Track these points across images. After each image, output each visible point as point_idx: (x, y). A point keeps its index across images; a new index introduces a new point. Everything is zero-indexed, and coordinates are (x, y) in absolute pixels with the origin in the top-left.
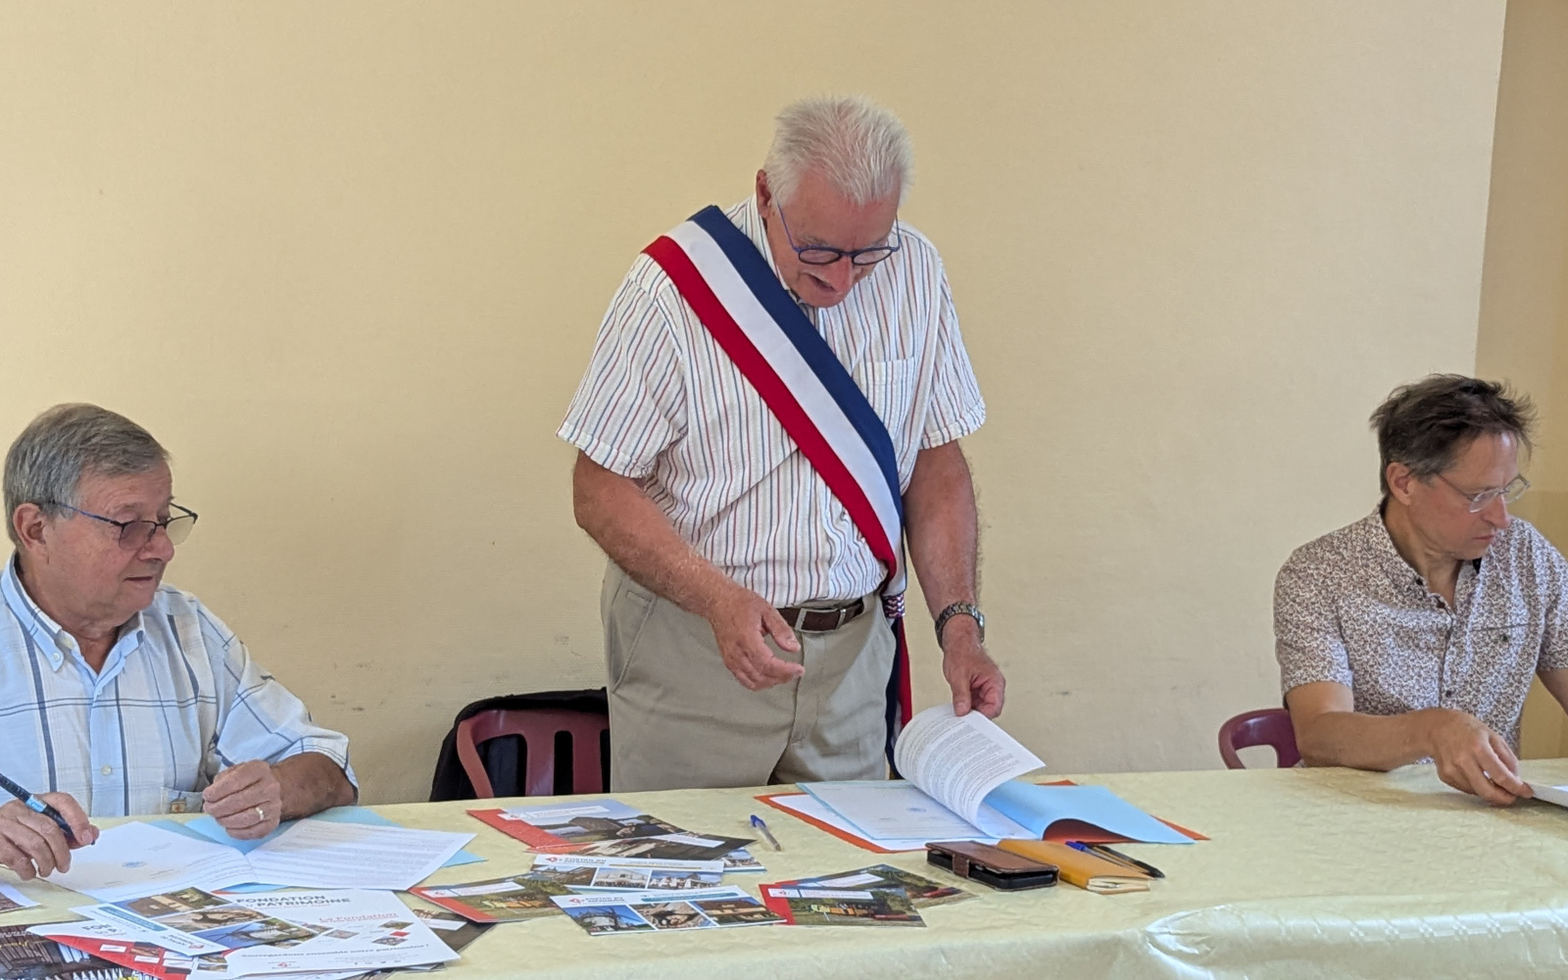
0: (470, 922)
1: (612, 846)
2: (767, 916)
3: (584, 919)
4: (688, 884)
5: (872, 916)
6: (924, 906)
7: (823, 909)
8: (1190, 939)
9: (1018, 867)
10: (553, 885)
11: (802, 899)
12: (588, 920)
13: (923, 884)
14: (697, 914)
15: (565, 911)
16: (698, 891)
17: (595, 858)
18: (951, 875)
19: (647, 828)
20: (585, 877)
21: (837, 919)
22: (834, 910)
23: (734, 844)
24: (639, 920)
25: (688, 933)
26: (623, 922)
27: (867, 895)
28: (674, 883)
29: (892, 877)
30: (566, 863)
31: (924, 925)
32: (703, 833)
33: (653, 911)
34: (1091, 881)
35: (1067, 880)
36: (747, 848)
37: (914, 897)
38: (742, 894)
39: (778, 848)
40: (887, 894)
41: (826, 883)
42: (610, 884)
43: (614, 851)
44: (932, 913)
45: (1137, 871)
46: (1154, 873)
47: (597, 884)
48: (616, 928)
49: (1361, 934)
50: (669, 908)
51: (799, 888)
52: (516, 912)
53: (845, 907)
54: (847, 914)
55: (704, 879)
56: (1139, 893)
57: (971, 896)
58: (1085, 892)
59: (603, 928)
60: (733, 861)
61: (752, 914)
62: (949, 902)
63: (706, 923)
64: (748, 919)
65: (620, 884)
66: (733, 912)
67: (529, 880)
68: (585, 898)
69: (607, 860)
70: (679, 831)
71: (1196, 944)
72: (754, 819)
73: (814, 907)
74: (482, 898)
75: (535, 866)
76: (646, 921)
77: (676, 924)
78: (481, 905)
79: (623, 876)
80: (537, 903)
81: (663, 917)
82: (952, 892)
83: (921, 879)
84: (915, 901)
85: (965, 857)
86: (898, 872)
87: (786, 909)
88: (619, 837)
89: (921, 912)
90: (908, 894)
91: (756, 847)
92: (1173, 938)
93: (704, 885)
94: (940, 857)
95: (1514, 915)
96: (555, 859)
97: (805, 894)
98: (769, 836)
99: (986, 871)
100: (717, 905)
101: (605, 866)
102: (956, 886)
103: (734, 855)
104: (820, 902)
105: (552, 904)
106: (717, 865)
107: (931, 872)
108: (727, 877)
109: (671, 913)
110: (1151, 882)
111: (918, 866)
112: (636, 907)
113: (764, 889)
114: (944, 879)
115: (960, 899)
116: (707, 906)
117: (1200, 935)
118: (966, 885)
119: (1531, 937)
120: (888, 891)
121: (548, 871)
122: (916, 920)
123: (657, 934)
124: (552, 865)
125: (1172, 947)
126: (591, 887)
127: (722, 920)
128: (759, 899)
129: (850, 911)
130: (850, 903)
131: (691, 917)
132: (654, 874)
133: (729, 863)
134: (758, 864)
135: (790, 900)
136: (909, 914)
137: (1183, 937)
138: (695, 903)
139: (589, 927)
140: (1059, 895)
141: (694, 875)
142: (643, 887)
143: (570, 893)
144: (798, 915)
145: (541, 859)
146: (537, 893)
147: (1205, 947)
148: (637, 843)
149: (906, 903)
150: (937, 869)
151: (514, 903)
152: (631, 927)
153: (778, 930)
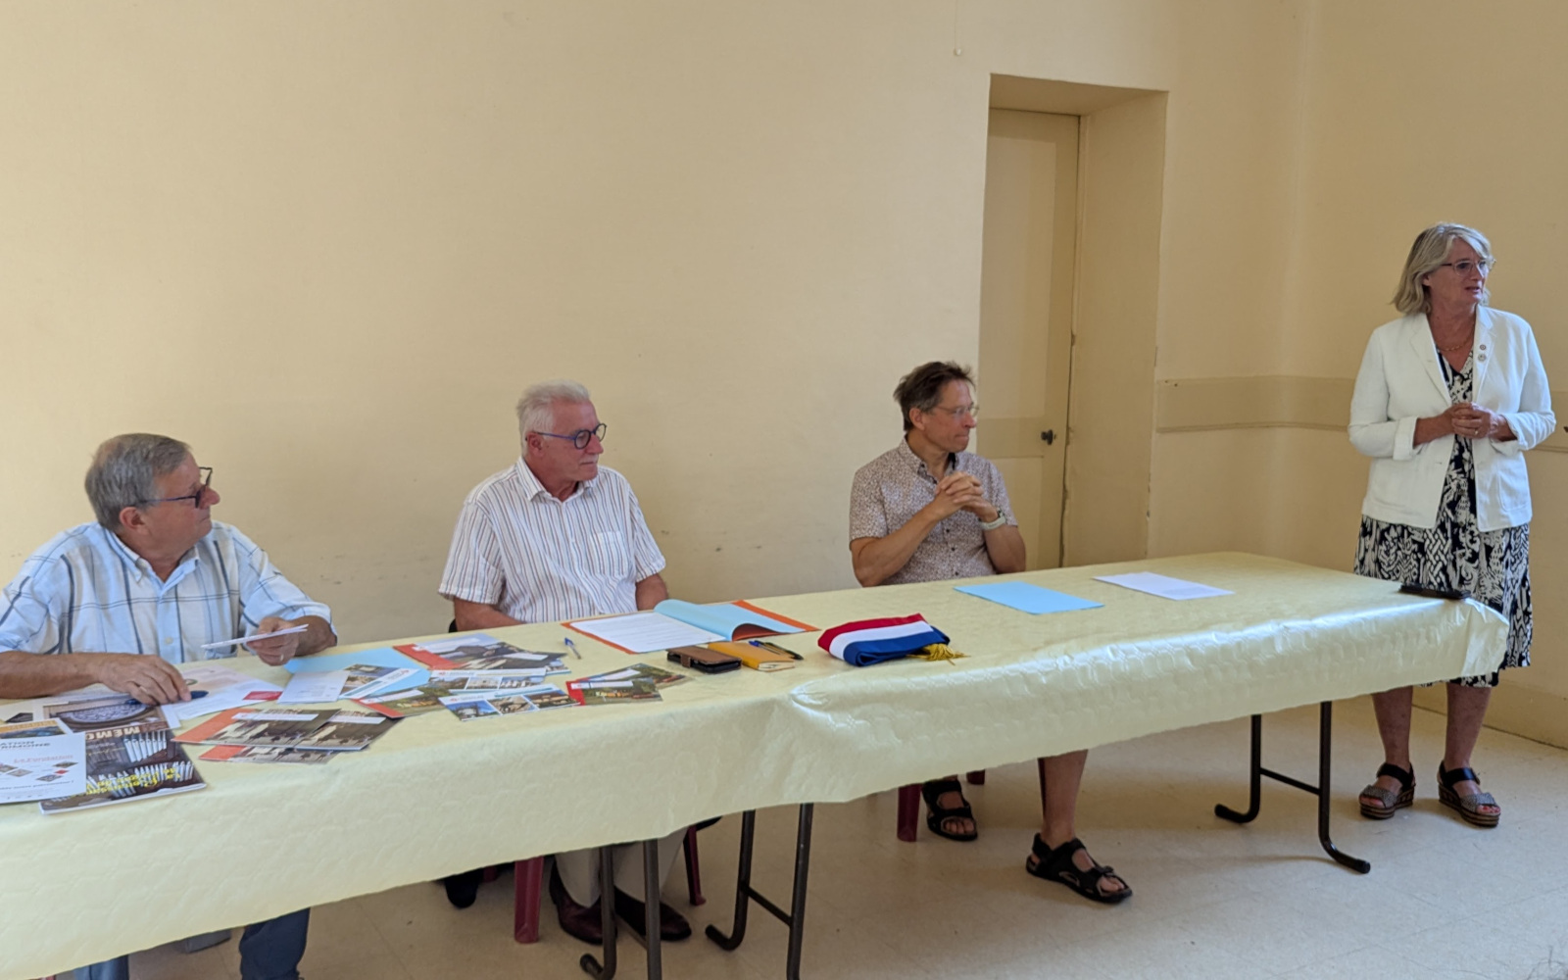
0: (388, 718)
1: (480, 663)
2: (569, 701)
3: (458, 711)
4: (523, 684)
5: (632, 696)
6: (662, 688)
7: (603, 694)
8: (816, 696)
9: (717, 660)
10: (441, 690)
11: (590, 689)
12: (460, 712)
13: (663, 674)
14: (526, 703)
15: (447, 707)
16: (529, 688)
17: (468, 672)
18: (681, 667)
19: (503, 650)
20: (460, 684)
21: (611, 700)
22: (610, 695)
23: (553, 657)
24: (489, 708)
25: (521, 716)
26: (481, 712)
27: (629, 684)
28: (515, 684)
29: (646, 671)
30: (450, 675)
31: (661, 700)
32: (535, 651)
33: (500, 703)
34: (761, 665)
35: (747, 665)
36: (562, 659)
37: (658, 682)
38: (555, 689)
39: (579, 658)
40: (641, 682)
41: (606, 678)
42: (476, 688)
43: (480, 666)
44: (666, 691)
45: (787, 657)
46: (797, 657)
47: (468, 688)
48: (477, 715)
49: (914, 686)
50: (511, 701)
51: (589, 682)
52: (416, 709)
53: (616, 692)
54: (617, 696)
55: (533, 680)
56: (789, 671)
57: (691, 679)
58: (756, 672)
59: (469, 716)
60: (552, 668)
61: (559, 701)
62: (677, 684)
63: (532, 708)
64: (557, 704)
65: (483, 687)
66: (548, 700)
67: (427, 688)
68: (460, 698)
69: (476, 672)
70: (521, 651)
71: (821, 699)
72: (567, 641)
73: (598, 694)
74: (397, 702)
75: (431, 679)
76: (496, 710)
77: (513, 711)
78: (396, 707)
79: (484, 682)
80: (430, 703)
81: (506, 707)
82: (680, 677)
83: (662, 671)
84: (657, 685)
85: (687, 656)
86: (649, 668)
87: (580, 696)
88: (483, 657)
89: (661, 692)
90: (654, 681)
91: (567, 657)
92: (807, 697)
93: (533, 684)
94: (674, 656)
95: (999, 668)
96: (444, 674)
97: (593, 685)
98: (574, 650)
99: (700, 664)
100: (539, 696)
101: (475, 676)
102: (682, 673)
103: (553, 664)
104: (600, 690)
105: (439, 702)
106: (541, 671)
107: (669, 666)
108: (548, 678)
109: (511, 704)
110: (796, 663)
111: (662, 663)
112: (491, 701)
113: (568, 684)
114: (676, 669)
115: (685, 682)
116: (533, 697)
117: (821, 693)
118: (688, 673)
119: (1008, 680)
120: (642, 680)
121: (440, 681)
122: (657, 697)
123: (503, 718)
124: (441, 677)
125: (806, 701)
126: (465, 690)
127: (542, 706)
128: (565, 690)
129: (619, 694)
130: (619, 689)
131: (523, 705)
132: (504, 680)
133: (549, 669)
134: (566, 668)
135: (584, 690)
136: (654, 693)
137: (812, 695)
138: (527, 696)
139: (460, 716)
140: (743, 675)
141: (528, 678)
142: (495, 687)
143: (451, 694)
144: (588, 699)
145: (436, 674)
146: (431, 697)
147: (825, 700)
148: (495, 660)
149: (652, 687)
150: (672, 664)
151: (416, 703)
152: (486, 714)
153: (575, 710)
